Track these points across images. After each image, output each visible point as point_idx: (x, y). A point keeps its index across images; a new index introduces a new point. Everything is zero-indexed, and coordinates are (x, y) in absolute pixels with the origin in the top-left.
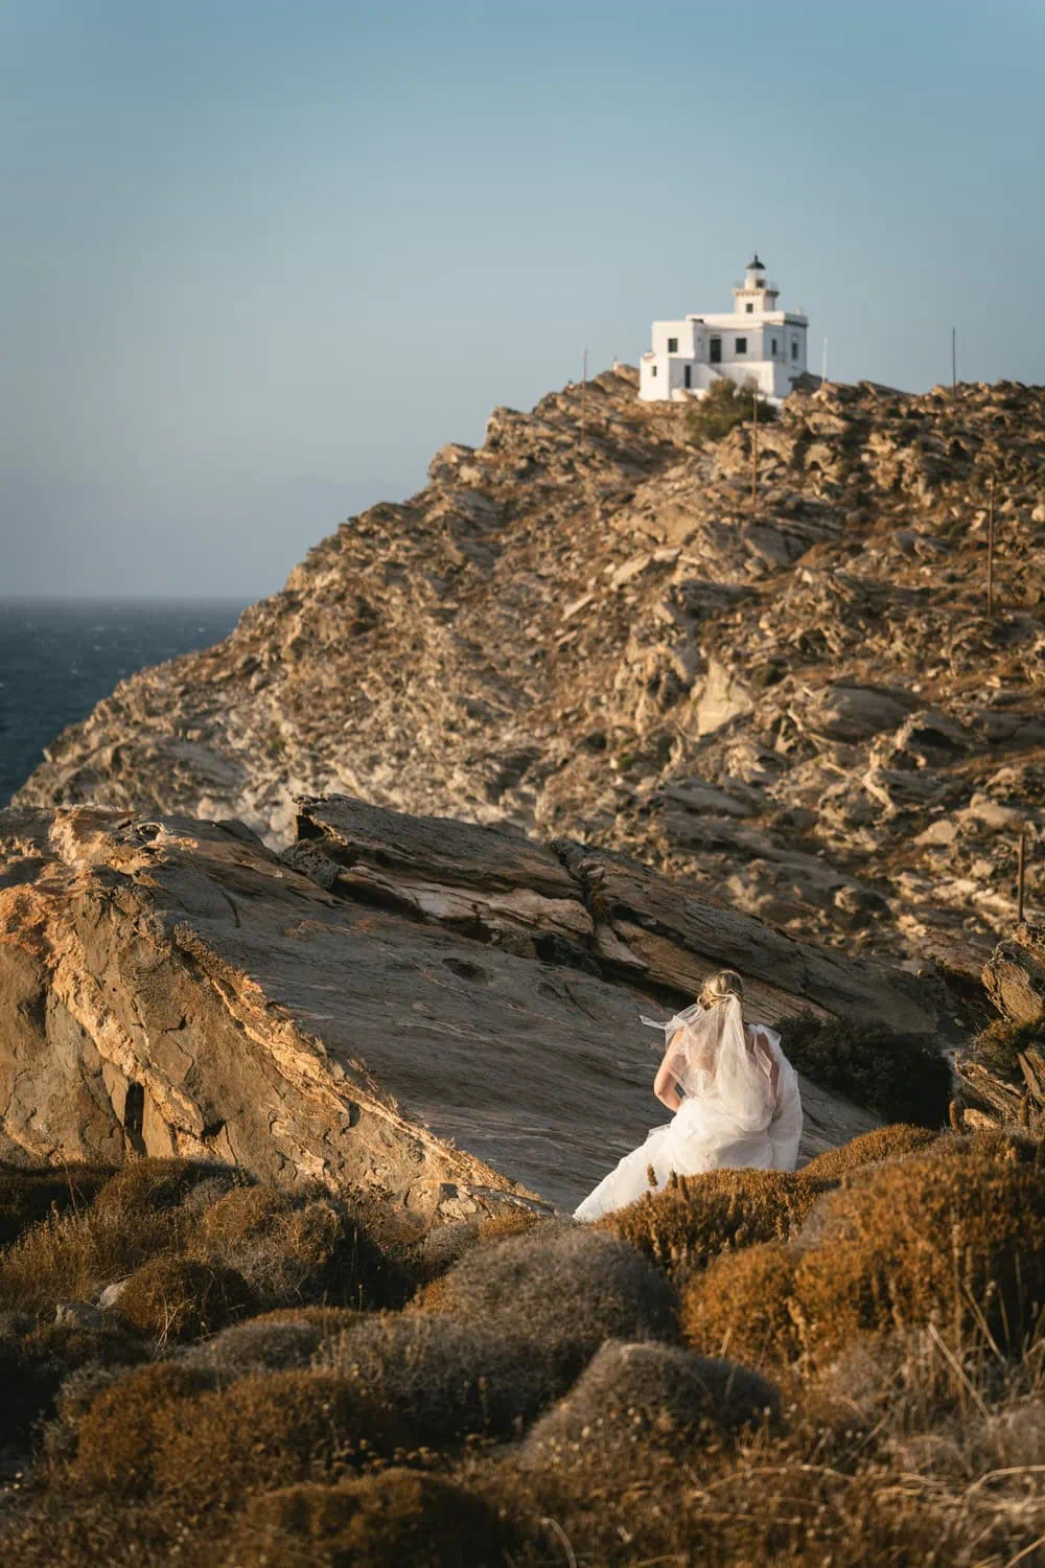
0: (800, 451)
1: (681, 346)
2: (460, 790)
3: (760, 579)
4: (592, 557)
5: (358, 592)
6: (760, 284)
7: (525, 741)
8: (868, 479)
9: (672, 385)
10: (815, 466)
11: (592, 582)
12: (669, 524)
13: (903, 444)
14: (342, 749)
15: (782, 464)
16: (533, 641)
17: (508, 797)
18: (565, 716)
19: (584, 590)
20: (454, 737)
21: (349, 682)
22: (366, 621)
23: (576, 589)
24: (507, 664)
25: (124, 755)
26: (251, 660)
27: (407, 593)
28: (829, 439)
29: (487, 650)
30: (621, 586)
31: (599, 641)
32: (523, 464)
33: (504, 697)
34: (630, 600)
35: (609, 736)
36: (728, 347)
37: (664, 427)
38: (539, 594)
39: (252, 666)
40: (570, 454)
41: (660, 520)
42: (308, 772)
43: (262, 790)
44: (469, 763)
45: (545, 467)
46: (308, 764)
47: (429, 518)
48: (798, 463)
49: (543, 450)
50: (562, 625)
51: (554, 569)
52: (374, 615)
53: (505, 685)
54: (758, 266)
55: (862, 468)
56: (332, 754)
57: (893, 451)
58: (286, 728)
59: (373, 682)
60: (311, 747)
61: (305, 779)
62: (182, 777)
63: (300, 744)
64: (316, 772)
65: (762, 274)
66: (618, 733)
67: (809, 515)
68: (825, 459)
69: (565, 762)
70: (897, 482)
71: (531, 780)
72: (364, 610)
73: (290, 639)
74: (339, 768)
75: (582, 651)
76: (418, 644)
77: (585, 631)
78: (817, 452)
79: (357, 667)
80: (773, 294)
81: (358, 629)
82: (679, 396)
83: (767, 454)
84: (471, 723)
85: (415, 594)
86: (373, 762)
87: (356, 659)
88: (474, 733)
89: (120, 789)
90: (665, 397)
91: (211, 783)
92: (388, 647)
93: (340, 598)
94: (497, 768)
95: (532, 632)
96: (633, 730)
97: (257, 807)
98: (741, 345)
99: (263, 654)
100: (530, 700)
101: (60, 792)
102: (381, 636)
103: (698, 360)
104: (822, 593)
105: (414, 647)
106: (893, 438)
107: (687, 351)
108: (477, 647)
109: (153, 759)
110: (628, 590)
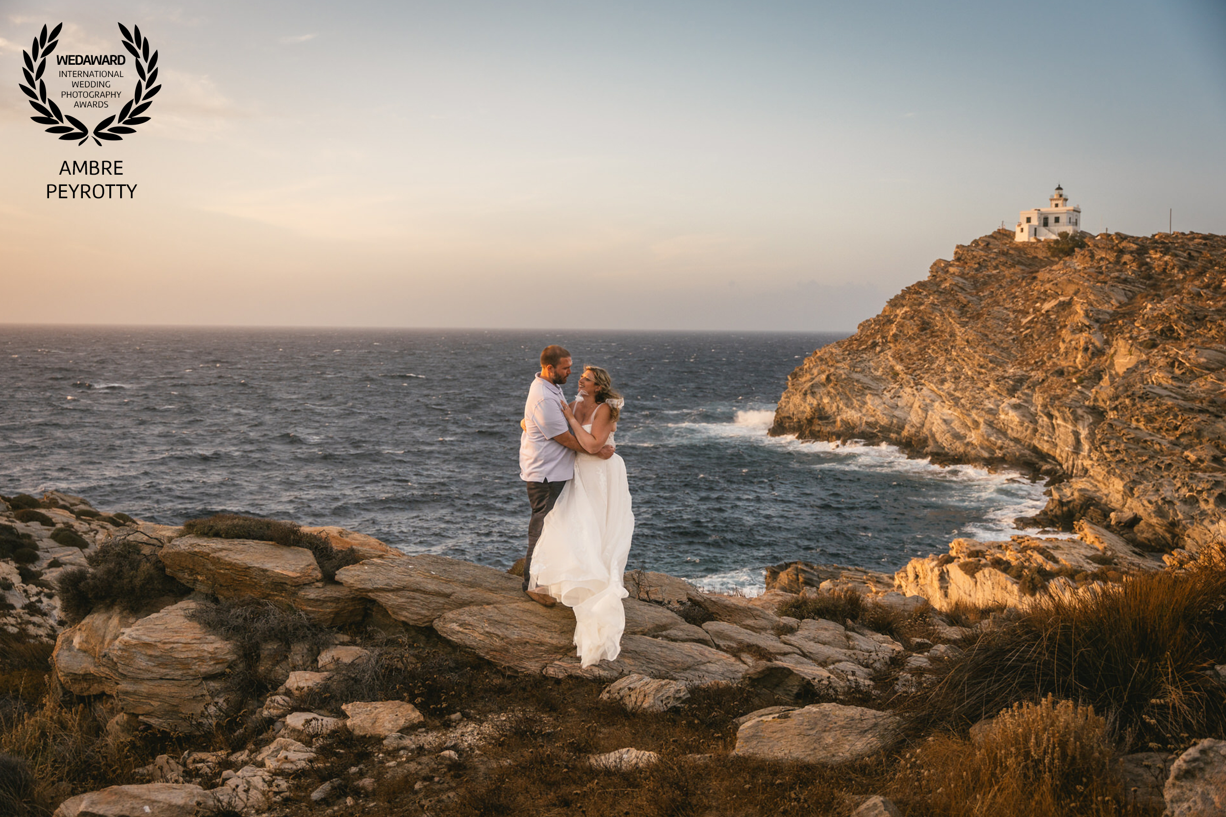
0: (1118, 258)
1: (1032, 220)
2: (995, 391)
3: (1119, 307)
4: (1028, 300)
5: (920, 315)
6: (1061, 196)
7: (1020, 372)
8: (1151, 268)
9: (1030, 236)
10: (1125, 263)
11: (1031, 310)
12: (1064, 287)
13: (1165, 254)
14: (926, 376)
15: (1110, 263)
16: (1011, 334)
17: (1019, 394)
18: (1036, 363)
19: (1028, 313)
20: (983, 370)
21: (922, 351)
22: (925, 326)
23: (1026, 313)
24: (1001, 342)
25: (832, 378)
26: (874, 342)
27: (942, 315)
28: (1131, 252)
29: (991, 336)
30: (1047, 311)
31: (1042, 333)
32: (977, 266)
33: (1004, 354)
34: (1053, 317)
35: (1065, 370)
36: (1051, 220)
37: (1032, 252)
38: (1008, 315)
39: (874, 345)
40: (997, 262)
41: (1060, 285)
42: (912, 384)
43: (893, 391)
44: (997, 380)
45: (986, 266)
46: (912, 382)
47: (943, 286)
48: (1117, 262)
49: (984, 260)
50: (1023, 327)
51: (1011, 305)
52: (928, 324)
53: (1004, 350)
54: (1059, 188)
55: (1147, 264)
56: (921, 378)
57: (1161, 257)
58: (899, 368)
59: (934, 350)
60: (911, 375)
61: (912, 387)
62: (858, 386)
63: (906, 373)
64: (916, 384)
65: (1061, 192)
66: (1070, 369)
67: (1130, 283)
68: (1130, 260)
69: (1043, 380)
70: (1165, 269)
71: (1029, 387)
72: (924, 323)
73: (891, 333)
74: (927, 383)
75: (1036, 337)
76: (953, 335)
77: (1035, 329)
78: (1127, 258)
79: (925, 344)
80: (1066, 200)
81: (923, 329)
82: (1033, 240)
83: (1102, 259)
84: (991, 365)
85: (947, 316)
86: (943, 381)
87: (923, 341)
88: (993, 369)
89: (832, 390)
90: (1026, 240)
91: (870, 389)
92: (937, 336)
93: (912, 318)
94: (1011, 382)
95: (1009, 329)
96: (1076, 368)
97: (891, 398)
98: (1057, 220)
99: (879, 339)
100: (1015, 356)
101: (806, 391)
102: (933, 332)
103: (1039, 225)
104: (1174, 311)
105: (951, 336)
106: (1161, 252)
107: (1035, 222)
108: (986, 335)
109: (845, 379)
110: (1051, 313)
